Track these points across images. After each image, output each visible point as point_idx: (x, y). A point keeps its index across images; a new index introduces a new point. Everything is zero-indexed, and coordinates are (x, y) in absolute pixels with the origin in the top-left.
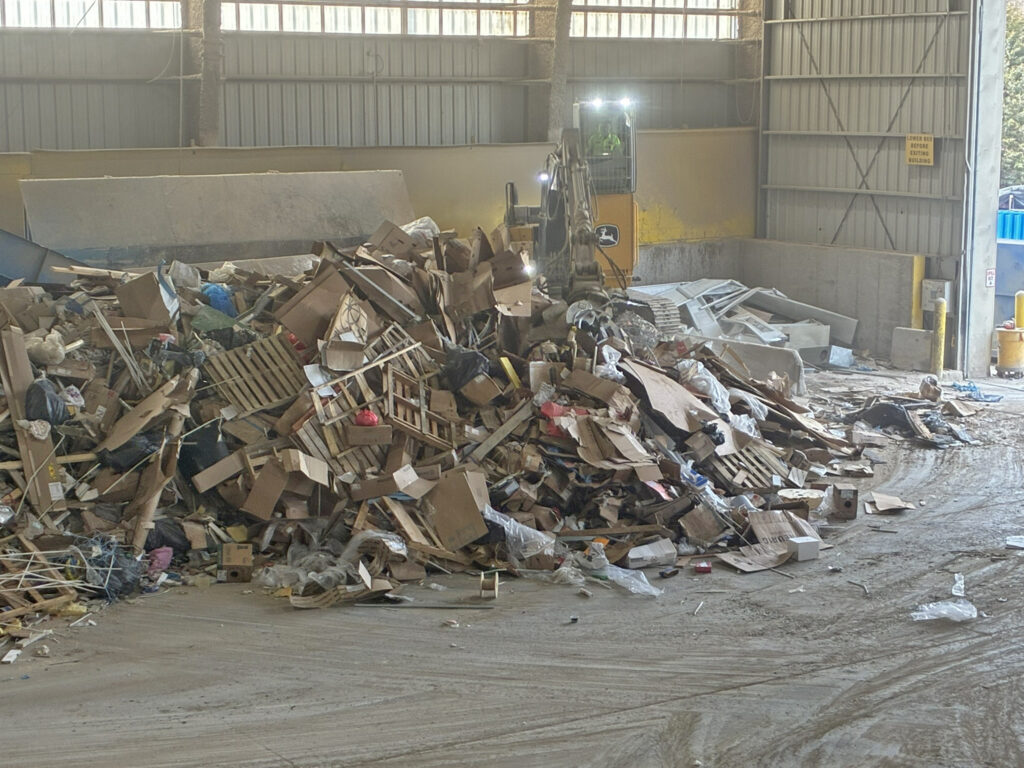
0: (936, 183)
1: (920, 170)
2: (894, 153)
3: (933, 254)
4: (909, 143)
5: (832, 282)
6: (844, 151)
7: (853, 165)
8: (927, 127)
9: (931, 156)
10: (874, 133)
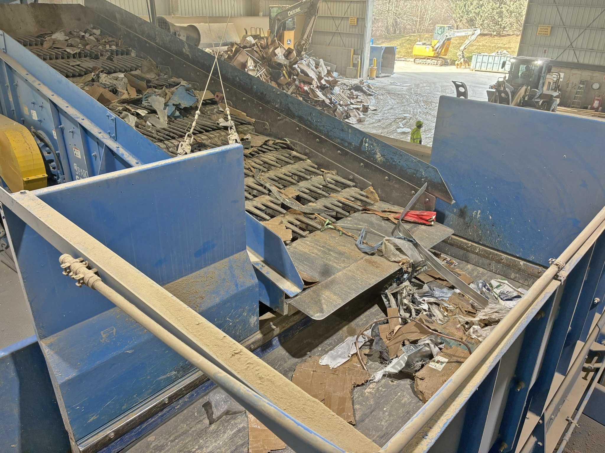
0: (357, 30)
1: (352, 26)
2: (345, 22)
3: (356, 48)
4: (350, 19)
5: (330, 56)
6: (332, 21)
7: (334, 25)
8: (355, 14)
9: (356, 23)
10: (340, 16)
